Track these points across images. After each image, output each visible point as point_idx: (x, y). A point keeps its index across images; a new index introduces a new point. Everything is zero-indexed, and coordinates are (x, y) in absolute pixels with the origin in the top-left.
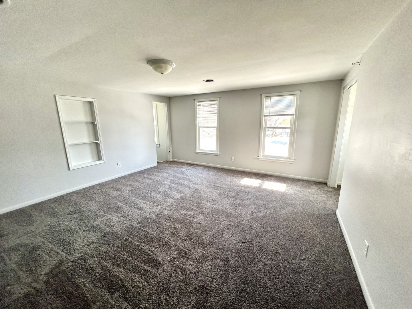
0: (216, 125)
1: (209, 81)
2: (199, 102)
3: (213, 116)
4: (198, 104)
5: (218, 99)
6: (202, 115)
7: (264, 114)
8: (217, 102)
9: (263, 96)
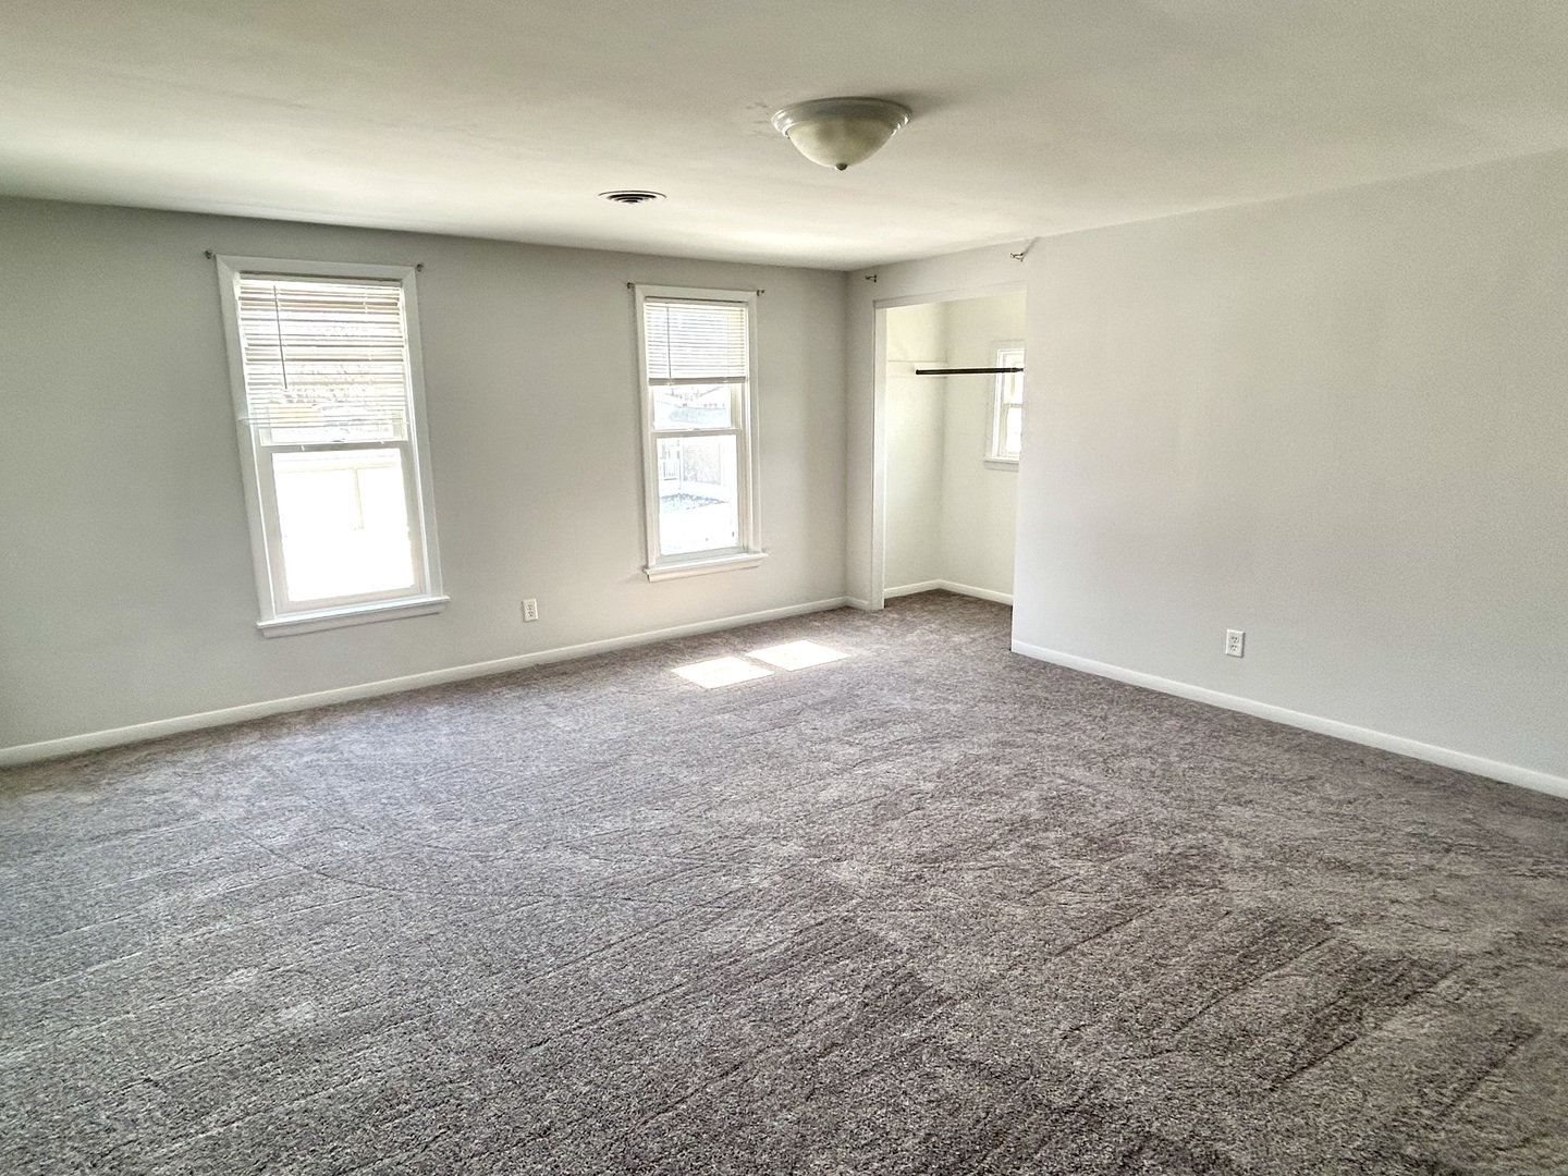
0: (407, 430)
1: (632, 198)
2: (247, 273)
3: (379, 378)
4: (239, 285)
5: (410, 275)
6: (291, 367)
7: (649, 376)
8: (401, 293)
9: (640, 291)
